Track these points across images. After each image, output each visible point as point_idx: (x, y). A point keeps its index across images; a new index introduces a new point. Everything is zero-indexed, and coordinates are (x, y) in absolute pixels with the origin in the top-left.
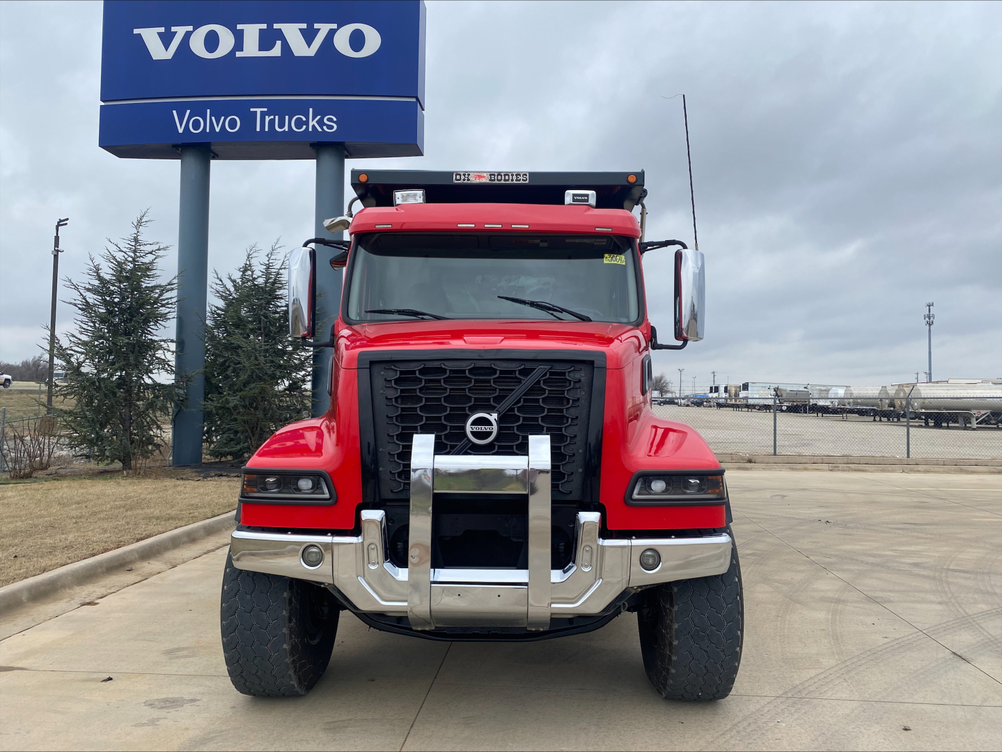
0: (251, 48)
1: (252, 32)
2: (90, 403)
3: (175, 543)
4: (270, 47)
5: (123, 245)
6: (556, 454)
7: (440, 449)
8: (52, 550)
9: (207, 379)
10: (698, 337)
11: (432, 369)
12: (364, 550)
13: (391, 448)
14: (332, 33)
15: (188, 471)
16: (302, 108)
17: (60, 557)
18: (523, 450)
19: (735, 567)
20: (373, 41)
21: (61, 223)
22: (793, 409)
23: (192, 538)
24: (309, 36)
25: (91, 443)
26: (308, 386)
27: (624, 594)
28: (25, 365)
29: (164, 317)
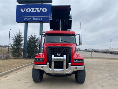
0: (33, 11)
1: (33, 9)
2: (14, 51)
3: (25, 66)
4: (35, 11)
5: (18, 33)
6: (66, 57)
7: (55, 56)
8: (12, 67)
9: (27, 48)
10: (82, 45)
11: (54, 48)
12: (47, 67)
13: (50, 56)
14: (42, 9)
15: (25, 58)
16: (38, 18)
17: (13, 68)
18: (63, 57)
19: (85, 69)
20: (46, 10)
21: (10, 30)
22: (95, 52)
23: (26, 66)
24: (39, 10)
25: (14, 55)
26: (39, 49)
27: (73, 72)
28: (5, 46)
29: (22, 41)
